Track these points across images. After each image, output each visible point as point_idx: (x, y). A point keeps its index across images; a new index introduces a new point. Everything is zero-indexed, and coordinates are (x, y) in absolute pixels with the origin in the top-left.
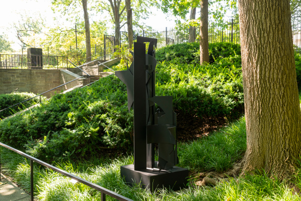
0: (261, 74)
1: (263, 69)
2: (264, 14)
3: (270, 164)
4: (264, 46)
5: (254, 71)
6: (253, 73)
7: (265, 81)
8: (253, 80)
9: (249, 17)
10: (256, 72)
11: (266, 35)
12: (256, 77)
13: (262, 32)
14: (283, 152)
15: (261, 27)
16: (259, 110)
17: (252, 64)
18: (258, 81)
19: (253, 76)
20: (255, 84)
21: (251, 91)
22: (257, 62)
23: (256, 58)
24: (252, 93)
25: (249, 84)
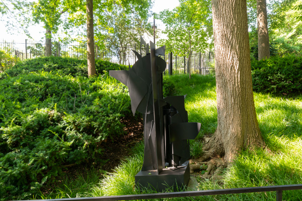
0: (240, 78)
1: (242, 74)
2: (242, 36)
3: (248, 141)
4: (243, 59)
5: (236, 76)
6: (235, 77)
7: (243, 83)
8: (235, 82)
9: (232, 37)
10: (237, 76)
11: (243, 51)
12: (238, 80)
13: (241, 49)
14: (254, 131)
15: (240, 45)
16: (240, 104)
17: (235, 70)
18: (239, 83)
19: (235, 80)
20: (237, 85)
21: (233, 90)
22: (238, 70)
23: (238, 67)
24: (234, 92)
25: (231, 86)
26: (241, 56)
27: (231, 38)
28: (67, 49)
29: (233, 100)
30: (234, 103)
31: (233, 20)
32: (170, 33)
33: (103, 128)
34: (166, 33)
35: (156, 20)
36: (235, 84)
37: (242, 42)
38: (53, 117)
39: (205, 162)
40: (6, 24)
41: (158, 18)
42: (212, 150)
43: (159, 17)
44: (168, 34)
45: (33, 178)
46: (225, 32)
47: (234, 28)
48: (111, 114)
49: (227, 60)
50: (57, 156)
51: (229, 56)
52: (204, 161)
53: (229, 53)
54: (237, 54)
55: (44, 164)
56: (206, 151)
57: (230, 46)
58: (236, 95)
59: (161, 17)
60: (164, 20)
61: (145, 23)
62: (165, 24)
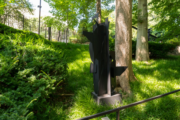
3: (131, 77)
18: (129, 48)
19: (127, 46)
21: (126, 52)
23: (129, 39)
25: (126, 49)
27: (127, 24)
46: (125, 21)
49: (125, 36)
53: (126, 32)
57: (127, 29)
58: (128, 54)
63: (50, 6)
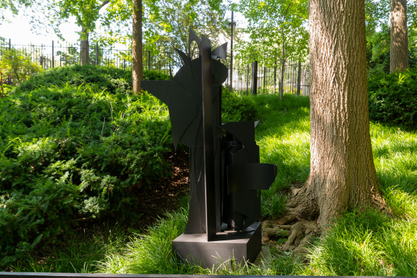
0: (348, 98)
1: (351, 91)
2: (354, 30)
4: (353, 66)
5: (341, 94)
6: (339, 95)
7: (352, 106)
8: (339, 104)
9: (338, 31)
10: (343, 95)
11: (355, 53)
12: (344, 100)
13: (352, 51)
14: (367, 181)
15: (350, 44)
16: (346, 137)
17: (339, 84)
18: (346, 105)
19: (339, 99)
20: (342, 108)
21: (336, 117)
22: (345, 84)
23: (345, 79)
24: (338, 119)
25: (333, 109)
26: (351, 62)
27: (335, 33)
28: (111, 57)
29: (335, 131)
30: (337, 137)
31: (339, 3)
32: (253, 32)
33: (134, 168)
34: (248, 32)
35: (234, 12)
36: (339, 107)
37: (353, 39)
38: (65, 147)
39: (288, 226)
40: (31, 20)
41: (237, 11)
42: (299, 208)
43: (238, 8)
44: (251, 34)
45: (22, 236)
46: (327, 24)
47: (340, 17)
48: (150, 146)
49: (328, 68)
50: (59, 205)
51: (331, 61)
52: (286, 224)
53: (332, 57)
54: (345, 59)
55: (39, 216)
56: (291, 209)
57: (333, 46)
58: (340, 123)
59: (242, 9)
60: (246, 13)
61: (220, 19)
62: (248, 19)
63: (246, 17)
